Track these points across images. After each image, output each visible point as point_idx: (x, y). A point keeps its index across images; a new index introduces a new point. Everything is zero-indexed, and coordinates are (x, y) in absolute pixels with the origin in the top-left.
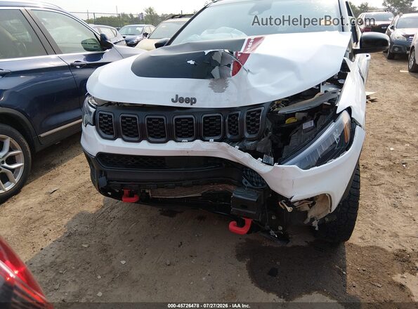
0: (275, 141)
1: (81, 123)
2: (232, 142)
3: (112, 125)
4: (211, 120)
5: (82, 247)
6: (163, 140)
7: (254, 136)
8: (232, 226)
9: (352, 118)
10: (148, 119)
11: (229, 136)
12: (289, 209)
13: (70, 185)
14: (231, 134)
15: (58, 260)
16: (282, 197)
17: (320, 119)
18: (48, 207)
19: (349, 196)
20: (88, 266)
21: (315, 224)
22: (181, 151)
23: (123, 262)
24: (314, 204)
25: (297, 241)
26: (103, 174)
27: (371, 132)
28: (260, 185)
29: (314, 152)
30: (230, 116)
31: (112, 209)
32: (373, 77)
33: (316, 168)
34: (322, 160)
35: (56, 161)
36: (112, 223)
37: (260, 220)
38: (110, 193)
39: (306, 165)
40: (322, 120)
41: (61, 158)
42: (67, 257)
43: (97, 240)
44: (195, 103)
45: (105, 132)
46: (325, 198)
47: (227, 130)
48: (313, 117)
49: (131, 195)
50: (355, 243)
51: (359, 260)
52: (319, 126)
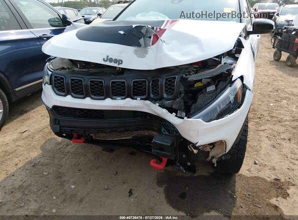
0: (186, 100)
1: (42, 82)
2: (154, 101)
3: (63, 85)
4: (138, 84)
5: (43, 174)
6: (102, 97)
7: (170, 97)
8: (153, 163)
9: (243, 84)
10: (91, 81)
11: (152, 96)
12: (195, 151)
13: (37, 127)
14: (153, 94)
15: (24, 184)
16: (190, 143)
17: (219, 85)
18: (20, 143)
19: (240, 141)
20: (47, 189)
21: (214, 161)
22: (116, 106)
23: (73, 187)
24: (214, 146)
25: (202, 172)
26: (57, 122)
27: (259, 91)
28: (175, 133)
29: (215, 109)
30: (153, 81)
31: (67, 145)
32: (263, 51)
33: (216, 121)
34: (221, 115)
35: (28, 109)
36: (66, 157)
37: (173, 159)
38: (64, 135)
39: (208, 119)
40: (221, 85)
41: (32, 106)
42: (32, 182)
43: (55, 170)
44: (121, 63)
45: (58, 90)
46: (222, 143)
47: (151, 91)
48: (215, 82)
49: (79, 137)
50: (243, 174)
51: (246, 187)
52: (219, 90)
